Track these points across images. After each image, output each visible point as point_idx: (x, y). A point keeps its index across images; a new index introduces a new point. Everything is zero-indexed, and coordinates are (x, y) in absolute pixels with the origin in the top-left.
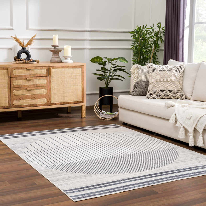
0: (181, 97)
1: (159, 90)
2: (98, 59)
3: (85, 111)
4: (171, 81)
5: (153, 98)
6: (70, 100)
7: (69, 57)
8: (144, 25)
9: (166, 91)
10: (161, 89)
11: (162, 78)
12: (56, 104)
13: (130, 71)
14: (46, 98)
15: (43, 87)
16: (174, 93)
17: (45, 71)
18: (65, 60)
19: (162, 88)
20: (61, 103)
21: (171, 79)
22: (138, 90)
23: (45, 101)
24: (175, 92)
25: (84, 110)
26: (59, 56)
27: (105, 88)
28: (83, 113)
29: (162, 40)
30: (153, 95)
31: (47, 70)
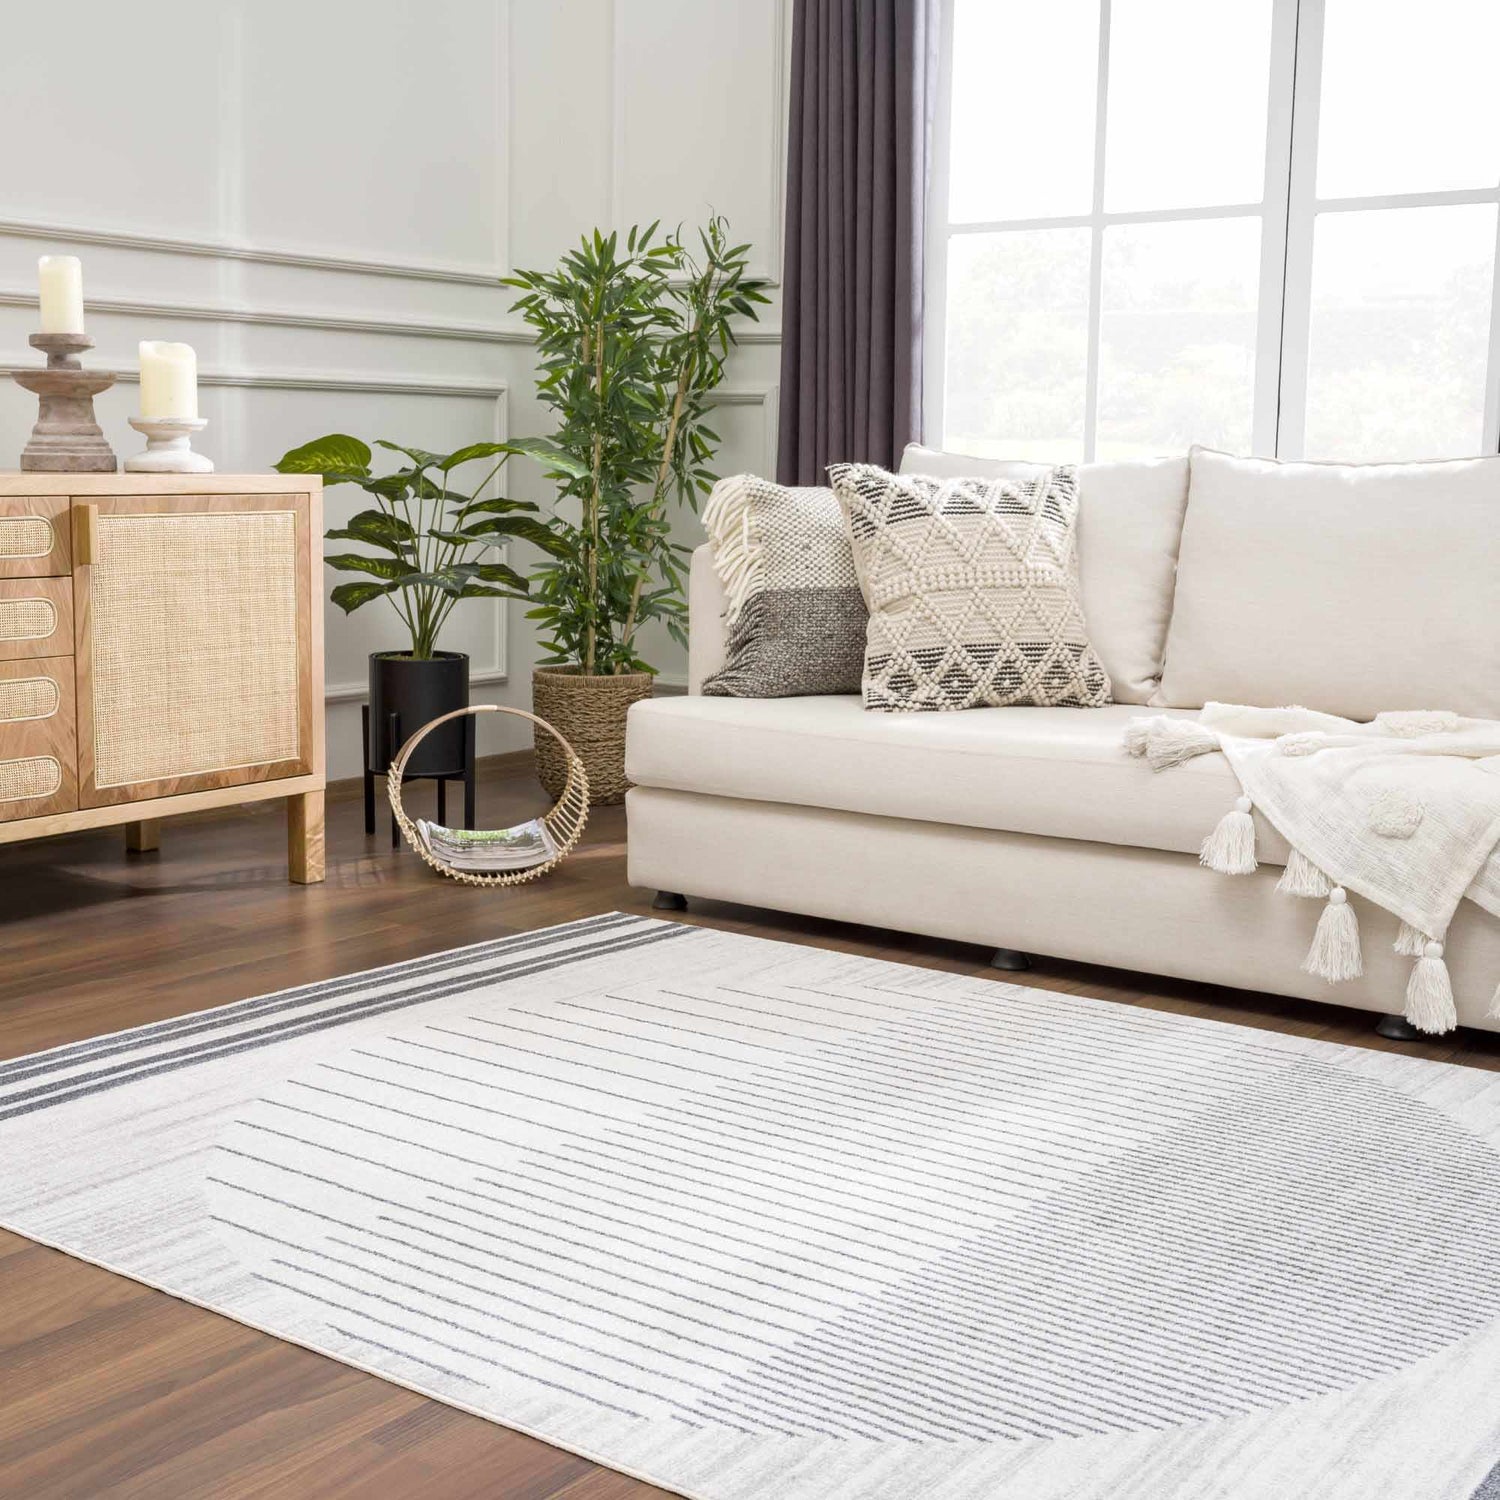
0: (1095, 687)
1: (959, 647)
2: (336, 454)
3: (321, 835)
4: (1032, 582)
5: (918, 706)
6: (222, 757)
7: (184, 428)
8: (635, 229)
9: (1010, 651)
10: (973, 638)
11: (973, 561)
12: (131, 792)
13: (704, 520)
14: (56, 753)
15: (31, 660)
16: (1058, 665)
17: (46, 531)
18: (149, 449)
19: (982, 635)
20: (163, 784)
21: (1031, 566)
22: (772, 653)
23: (44, 775)
24: (1062, 657)
25: (317, 826)
26: (93, 420)
27: (407, 658)
28: (310, 851)
29: (727, 337)
30: (913, 687)
31: (56, 523)
